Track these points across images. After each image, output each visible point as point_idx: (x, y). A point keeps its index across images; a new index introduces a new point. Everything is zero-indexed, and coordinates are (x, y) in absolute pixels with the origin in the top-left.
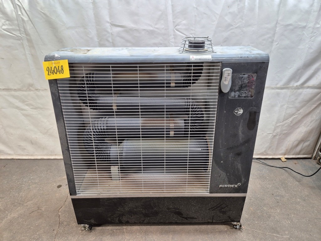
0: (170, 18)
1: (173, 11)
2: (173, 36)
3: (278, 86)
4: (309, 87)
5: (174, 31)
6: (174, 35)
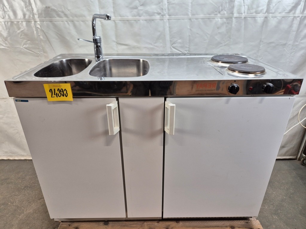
1: (170, 32)
5: (171, 48)
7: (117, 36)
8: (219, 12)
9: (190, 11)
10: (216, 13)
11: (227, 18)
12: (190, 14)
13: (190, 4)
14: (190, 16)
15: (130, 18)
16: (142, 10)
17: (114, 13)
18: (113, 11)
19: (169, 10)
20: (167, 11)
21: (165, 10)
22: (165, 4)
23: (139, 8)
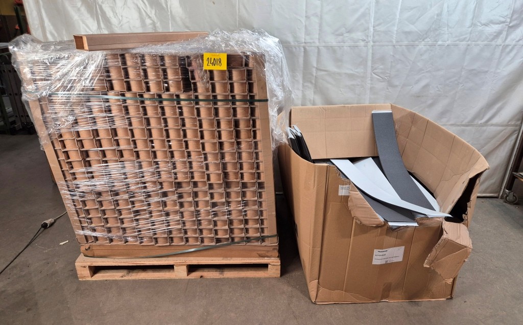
0: (369, 63)
1: (373, 58)
2: (369, 79)
3: (463, 123)
4: (492, 125)
5: (371, 74)
6: (371, 78)
7: (318, 62)
8: (423, 40)
9: (395, 38)
10: (420, 40)
11: (430, 46)
12: (394, 41)
13: (395, 32)
14: (394, 43)
15: (334, 44)
16: (347, 37)
17: (319, 39)
18: (318, 37)
19: (374, 37)
20: (372, 37)
21: (370, 37)
22: (371, 31)
23: (344, 35)
